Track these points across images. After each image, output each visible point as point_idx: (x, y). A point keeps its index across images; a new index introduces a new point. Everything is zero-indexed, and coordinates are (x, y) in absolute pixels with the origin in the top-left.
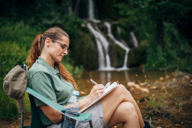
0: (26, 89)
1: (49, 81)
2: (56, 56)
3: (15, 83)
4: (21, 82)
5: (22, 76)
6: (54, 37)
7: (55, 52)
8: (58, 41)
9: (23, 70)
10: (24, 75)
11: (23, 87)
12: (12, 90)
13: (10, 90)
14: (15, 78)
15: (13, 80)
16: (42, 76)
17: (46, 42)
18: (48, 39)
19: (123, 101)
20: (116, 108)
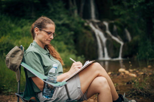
0: (21, 63)
3: (13, 58)
4: (18, 58)
5: (19, 54)
7: (43, 38)
9: (20, 49)
10: (20, 53)
11: (19, 62)
12: (11, 63)
13: (9, 63)
14: (13, 55)
15: (12, 56)
16: (33, 54)
17: (35, 31)
18: (36, 28)
19: (98, 76)
20: (92, 81)
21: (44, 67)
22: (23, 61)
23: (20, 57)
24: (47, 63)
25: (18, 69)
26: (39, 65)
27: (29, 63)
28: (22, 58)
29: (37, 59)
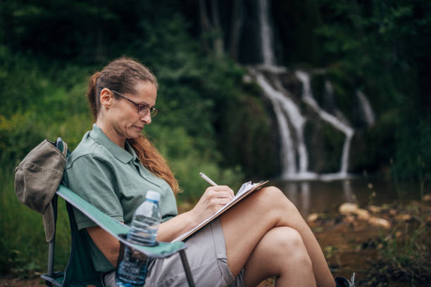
0: (58, 189)
1: (105, 176)
2: (126, 127)
3: (35, 175)
4: (49, 174)
5: (52, 161)
7: (122, 119)
8: (126, 96)
9: (54, 149)
10: (56, 160)
11: (52, 185)
12: (29, 189)
13: (25, 190)
14: (36, 165)
15: (32, 169)
16: (90, 163)
18: (105, 91)
19: (276, 225)
20: (257, 241)
21: (122, 198)
22: (65, 182)
23: (56, 170)
24: (130, 188)
25: (49, 204)
26: (107, 194)
27: (81, 189)
28: (62, 173)
29: (103, 178)
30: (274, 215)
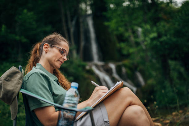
0: (20, 90)
1: (46, 83)
2: (54, 61)
3: (8, 83)
4: (15, 82)
5: (17, 76)
6: (52, 43)
7: (53, 57)
9: (18, 70)
10: (19, 76)
11: (17, 87)
12: (5, 89)
13: (2, 90)
14: (9, 78)
15: (7, 79)
16: (38, 77)
17: (44, 47)
19: (130, 104)
20: (122, 112)
23: (19, 80)
24: (57, 90)
25: (15, 97)
28: (22, 82)
30: (129, 100)
